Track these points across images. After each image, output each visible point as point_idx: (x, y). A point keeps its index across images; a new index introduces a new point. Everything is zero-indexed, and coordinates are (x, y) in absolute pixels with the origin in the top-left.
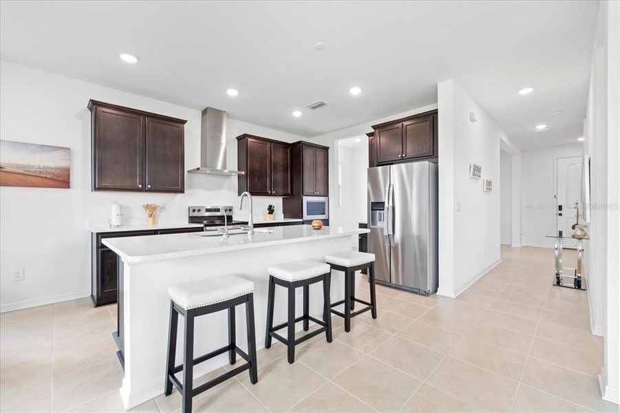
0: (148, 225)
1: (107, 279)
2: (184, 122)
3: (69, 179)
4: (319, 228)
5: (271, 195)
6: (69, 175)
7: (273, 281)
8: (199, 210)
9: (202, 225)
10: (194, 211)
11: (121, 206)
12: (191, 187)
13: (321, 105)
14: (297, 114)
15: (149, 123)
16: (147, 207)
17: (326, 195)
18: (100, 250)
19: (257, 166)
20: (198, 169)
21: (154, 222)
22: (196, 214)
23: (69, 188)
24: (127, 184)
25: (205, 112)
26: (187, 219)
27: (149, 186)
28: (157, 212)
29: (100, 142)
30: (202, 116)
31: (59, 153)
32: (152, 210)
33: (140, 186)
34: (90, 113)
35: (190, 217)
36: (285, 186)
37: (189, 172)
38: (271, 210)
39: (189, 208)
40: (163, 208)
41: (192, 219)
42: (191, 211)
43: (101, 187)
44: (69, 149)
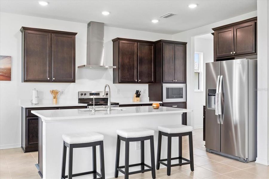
0: (53, 104)
1: (31, 136)
2: (75, 34)
3: (10, 75)
4: (157, 108)
5: (138, 83)
6: (11, 73)
7: (119, 138)
8: (85, 94)
9: (86, 105)
10: (82, 94)
11: (37, 91)
12: (80, 78)
13: (171, 15)
14: (155, 21)
15: (54, 38)
16: (52, 92)
17: (185, 82)
18: (27, 118)
19: (127, 61)
20: (84, 66)
21: (57, 102)
22: (83, 97)
23: (11, 80)
24: (41, 77)
25: (89, 24)
26: (77, 101)
27: (54, 79)
28: (58, 95)
29: (27, 52)
30: (88, 27)
31: (6, 60)
32: (55, 94)
33: (49, 79)
34: (21, 33)
35: (79, 99)
36: (149, 75)
37: (78, 67)
38: (138, 94)
39: (79, 92)
40: (62, 92)
41: (81, 101)
42: (80, 95)
43: (27, 80)
44: (10, 57)
